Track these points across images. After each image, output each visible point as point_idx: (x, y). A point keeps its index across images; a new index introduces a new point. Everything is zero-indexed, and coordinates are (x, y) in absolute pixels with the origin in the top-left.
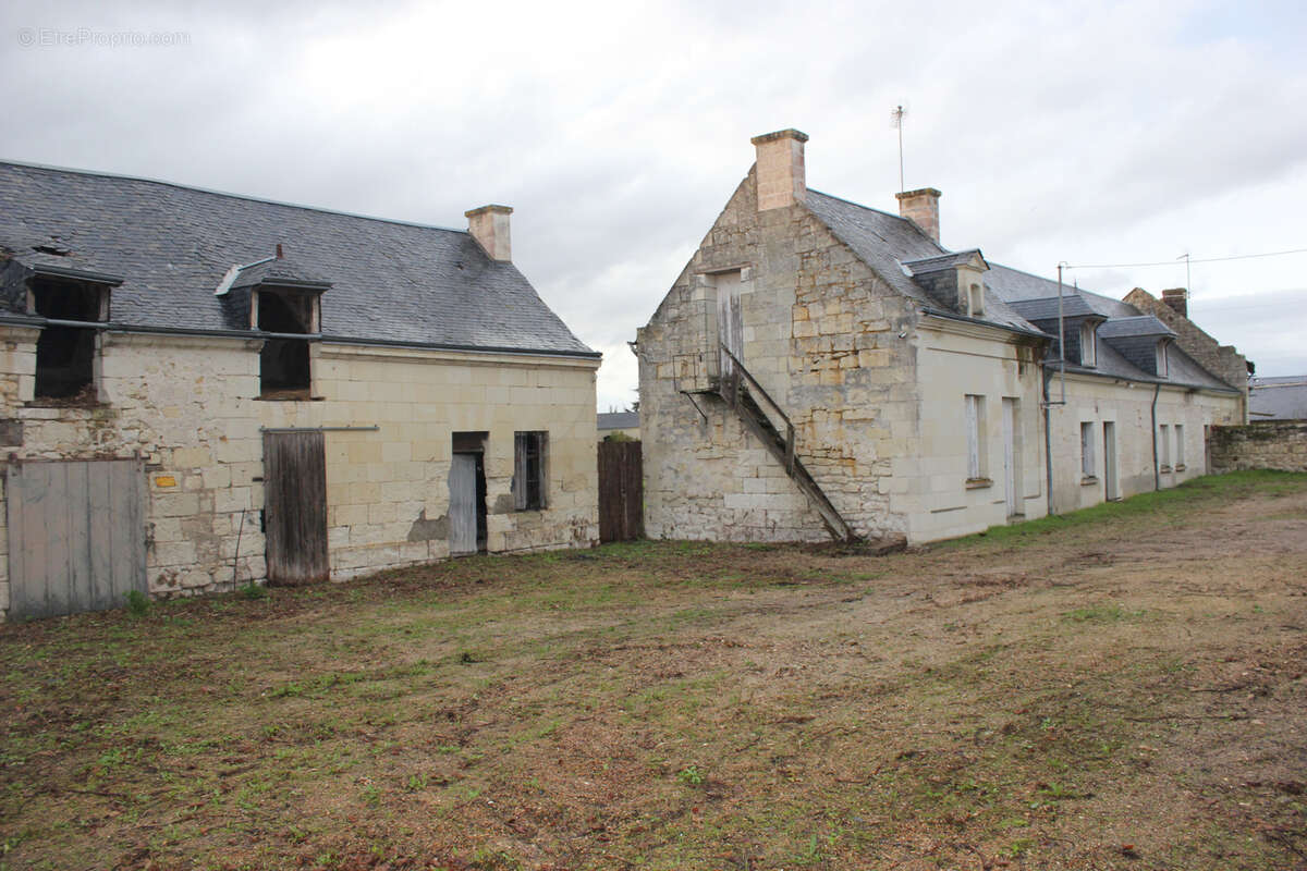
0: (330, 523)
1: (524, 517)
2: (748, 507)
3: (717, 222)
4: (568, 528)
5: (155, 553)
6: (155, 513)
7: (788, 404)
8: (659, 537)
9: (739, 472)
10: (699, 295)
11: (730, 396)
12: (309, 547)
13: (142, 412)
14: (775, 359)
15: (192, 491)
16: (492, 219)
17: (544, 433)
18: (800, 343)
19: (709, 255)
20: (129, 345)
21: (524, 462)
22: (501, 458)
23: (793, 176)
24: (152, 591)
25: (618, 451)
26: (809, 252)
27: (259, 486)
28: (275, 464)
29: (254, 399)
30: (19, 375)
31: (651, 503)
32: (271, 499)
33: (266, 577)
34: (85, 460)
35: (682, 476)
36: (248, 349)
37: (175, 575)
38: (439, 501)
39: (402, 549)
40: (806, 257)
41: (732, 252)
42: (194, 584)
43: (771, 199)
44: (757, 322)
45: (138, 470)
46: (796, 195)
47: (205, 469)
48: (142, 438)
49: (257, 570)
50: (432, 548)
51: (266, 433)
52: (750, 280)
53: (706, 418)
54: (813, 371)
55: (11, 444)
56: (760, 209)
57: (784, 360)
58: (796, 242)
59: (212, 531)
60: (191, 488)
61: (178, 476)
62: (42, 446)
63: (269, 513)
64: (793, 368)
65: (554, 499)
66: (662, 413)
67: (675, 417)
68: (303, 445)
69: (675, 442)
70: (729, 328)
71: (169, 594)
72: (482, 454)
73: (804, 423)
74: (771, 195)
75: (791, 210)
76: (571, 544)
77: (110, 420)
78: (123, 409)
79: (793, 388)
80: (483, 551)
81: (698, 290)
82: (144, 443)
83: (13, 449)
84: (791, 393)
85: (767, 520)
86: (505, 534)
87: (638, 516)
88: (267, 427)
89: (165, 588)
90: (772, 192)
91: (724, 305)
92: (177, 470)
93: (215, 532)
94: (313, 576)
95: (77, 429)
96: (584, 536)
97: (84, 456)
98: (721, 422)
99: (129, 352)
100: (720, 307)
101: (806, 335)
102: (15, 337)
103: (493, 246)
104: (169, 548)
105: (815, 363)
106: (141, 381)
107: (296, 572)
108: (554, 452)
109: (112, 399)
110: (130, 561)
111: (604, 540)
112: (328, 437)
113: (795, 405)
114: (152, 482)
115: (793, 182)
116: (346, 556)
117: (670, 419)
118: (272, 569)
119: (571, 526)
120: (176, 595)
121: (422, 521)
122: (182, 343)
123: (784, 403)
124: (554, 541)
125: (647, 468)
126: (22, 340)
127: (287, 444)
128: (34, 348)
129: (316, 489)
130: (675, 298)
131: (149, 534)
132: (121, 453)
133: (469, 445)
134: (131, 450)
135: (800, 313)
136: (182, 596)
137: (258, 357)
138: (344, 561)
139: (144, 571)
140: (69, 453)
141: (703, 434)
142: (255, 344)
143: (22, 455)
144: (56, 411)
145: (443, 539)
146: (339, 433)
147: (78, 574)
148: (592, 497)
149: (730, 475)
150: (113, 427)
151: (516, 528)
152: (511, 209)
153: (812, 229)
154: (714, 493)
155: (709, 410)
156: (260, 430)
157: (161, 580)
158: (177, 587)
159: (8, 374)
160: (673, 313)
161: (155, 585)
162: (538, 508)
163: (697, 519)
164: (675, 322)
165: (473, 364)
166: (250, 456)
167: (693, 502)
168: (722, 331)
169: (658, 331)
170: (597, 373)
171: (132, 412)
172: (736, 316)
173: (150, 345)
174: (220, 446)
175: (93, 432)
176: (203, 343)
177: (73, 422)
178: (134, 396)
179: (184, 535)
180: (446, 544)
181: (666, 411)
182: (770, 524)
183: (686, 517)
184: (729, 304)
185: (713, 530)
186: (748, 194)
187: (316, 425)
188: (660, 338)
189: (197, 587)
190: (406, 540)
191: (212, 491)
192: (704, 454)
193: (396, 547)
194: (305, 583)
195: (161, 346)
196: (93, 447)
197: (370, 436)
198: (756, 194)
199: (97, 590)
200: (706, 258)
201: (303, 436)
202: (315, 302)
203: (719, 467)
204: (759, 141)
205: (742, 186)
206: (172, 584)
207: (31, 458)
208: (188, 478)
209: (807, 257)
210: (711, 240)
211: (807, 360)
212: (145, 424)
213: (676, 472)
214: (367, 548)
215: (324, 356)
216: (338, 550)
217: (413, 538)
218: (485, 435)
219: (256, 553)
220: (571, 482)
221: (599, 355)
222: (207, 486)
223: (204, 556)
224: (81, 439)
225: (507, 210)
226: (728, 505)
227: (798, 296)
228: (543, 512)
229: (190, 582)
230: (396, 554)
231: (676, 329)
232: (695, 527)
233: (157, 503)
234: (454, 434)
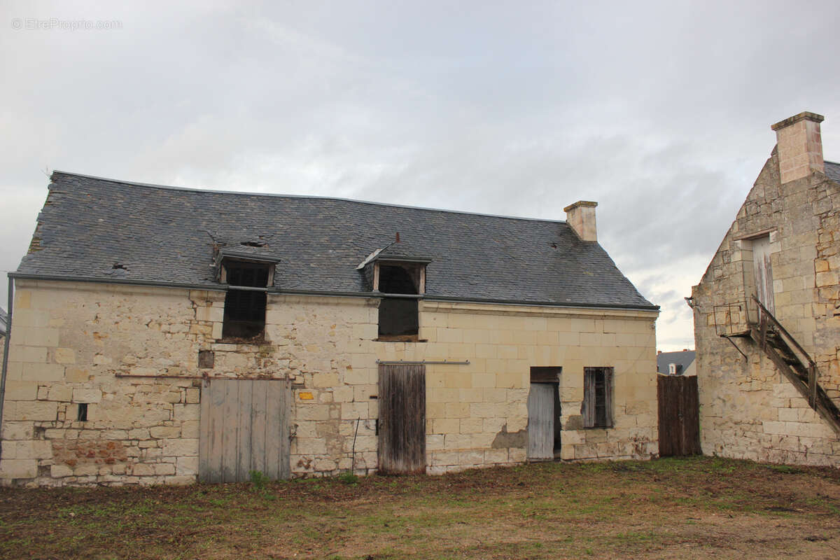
0: (428, 431)
1: (591, 433)
2: (783, 433)
3: (748, 197)
4: (630, 444)
5: (297, 445)
6: (299, 417)
7: (815, 345)
8: (711, 455)
9: (776, 402)
10: (737, 257)
11: (759, 338)
12: (411, 449)
13: (291, 348)
14: (801, 306)
15: (325, 404)
16: (581, 211)
17: (610, 369)
18: (822, 291)
19: (743, 225)
20: (285, 302)
21: (593, 390)
22: (572, 387)
23: (808, 150)
24: (293, 471)
25: (676, 383)
26: (827, 213)
27: (375, 403)
28: (387, 386)
29: (373, 340)
30: (213, 322)
31: (705, 424)
32: (382, 413)
33: (377, 468)
34: (252, 379)
35: (728, 404)
36: (369, 305)
37: (310, 461)
38: (519, 418)
39: (487, 453)
40: (823, 217)
41: (761, 219)
42: (324, 469)
43: (792, 172)
44: (785, 276)
45: (287, 387)
46: (813, 166)
47: (335, 388)
48: (291, 366)
49: (371, 462)
50: (511, 454)
51: (381, 365)
52: (777, 241)
53: (746, 357)
54: (835, 315)
55: (206, 366)
56: (782, 183)
57: (808, 307)
58: (815, 206)
59: (338, 432)
60: (324, 401)
61: (315, 392)
62: (225, 369)
63: (381, 421)
64: (817, 313)
65: (618, 421)
66: (712, 353)
67: (721, 356)
68: (408, 374)
69: (723, 377)
70: (765, 283)
71: (305, 474)
72: (558, 384)
73: (829, 361)
74: (791, 169)
75: (808, 179)
76: (633, 456)
77: (270, 353)
78: (279, 346)
79: (818, 331)
80: (557, 459)
81: (736, 253)
82: (292, 369)
83: (206, 370)
84: (817, 334)
85: (800, 445)
86: (574, 446)
87: (695, 435)
88: (381, 360)
89: (302, 470)
90: (792, 167)
91: (760, 264)
92: (315, 388)
93: (340, 433)
94: (413, 469)
95: (248, 358)
96: (645, 451)
97: (252, 376)
98: (759, 360)
99: (284, 307)
100: (756, 266)
101: (828, 284)
102: (210, 298)
103: (582, 230)
104: (307, 442)
105: (837, 308)
106: (292, 327)
107: (400, 466)
108: (619, 384)
109: (272, 339)
110: (279, 449)
111: (663, 454)
112: (429, 368)
113: (820, 345)
114: (297, 396)
115: (809, 156)
116: (440, 456)
117: (718, 358)
118: (381, 462)
119: (633, 442)
120: (309, 475)
121: (504, 432)
122: (320, 300)
123: (811, 343)
124: (617, 454)
125: (702, 398)
126: (215, 299)
127: (396, 372)
128: (223, 304)
129: (418, 405)
130: (719, 261)
131: (293, 431)
132: (276, 375)
133: (546, 377)
134: (283, 374)
135: (821, 266)
136: (314, 477)
137: (377, 311)
138: (439, 460)
139: (288, 457)
140: (242, 374)
141: (744, 370)
142: (374, 301)
143: (211, 374)
144: (235, 345)
145: (521, 447)
146: (436, 366)
147: (243, 456)
148: (654, 419)
149: (767, 405)
150: (271, 357)
151: (584, 442)
152: (597, 203)
153: (828, 192)
154: (754, 420)
155: (749, 351)
156: (377, 363)
157: (300, 464)
158: (311, 470)
159: (206, 322)
160: (718, 273)
161: (296, 467)
162: (605, 427)
163: (742, 441)
164: (720, 280)
165: (548, 316)
166: (370, 381)
167: (738, 427)
168: (759, 286)
169: (708, 288)
170: (657, 321)
171: (285, 348)
172: (769, 272)
173: (299, 303)
174: (347, 372)
175: (258, 360)
176: (336, 301)
177: (246, 353)
178: (287, 337)
179: (318, 434)
180: (524, 451)
181: (715, 351)
182: (803, 449)
183: (733, 439)
184: (763, 262)
185: (754, 451)
186: (772, 171)
187: (419, 359)
188: (709, 294)
189: (327, 471)
190: (490, 447)
191: (340, 404)
192: (746, 387)
193: (482, 451)
194: (406, 474)
195: (307, 303)
196: (258, 371)
197: (463, 369)
198: (778, 170)
199: (255, 467)
200: (741, 227)
201: (409, 367)
202: (422, 272)
203: (758, 398)
204: (778, 127)
205: (767, 166)
206: (307, 467)
207: (217, 376)
208: (323, 394)
209: (825, 217)
210: (744, 212)
211: (830, 306)
212: (294, 356)
213: (724, 401)
214: (458, 451)
215: (427, 310)
216: (433, 452)
217: (496, 445)
218: (559, 369)
219: (370, 450)
220: (634, 407)
221: (657, 308)
222: (336, 400)
223: (331, 449)
224: (250, 365)
225: (593, 205)
226: (767, 430)
227: (818, 252)
228: (609, 430)
229: (321, 466)
230: (481, 457)
231: (721, 286)
232: (741, 448)
233: (300, 411)
234: (531, 367)
